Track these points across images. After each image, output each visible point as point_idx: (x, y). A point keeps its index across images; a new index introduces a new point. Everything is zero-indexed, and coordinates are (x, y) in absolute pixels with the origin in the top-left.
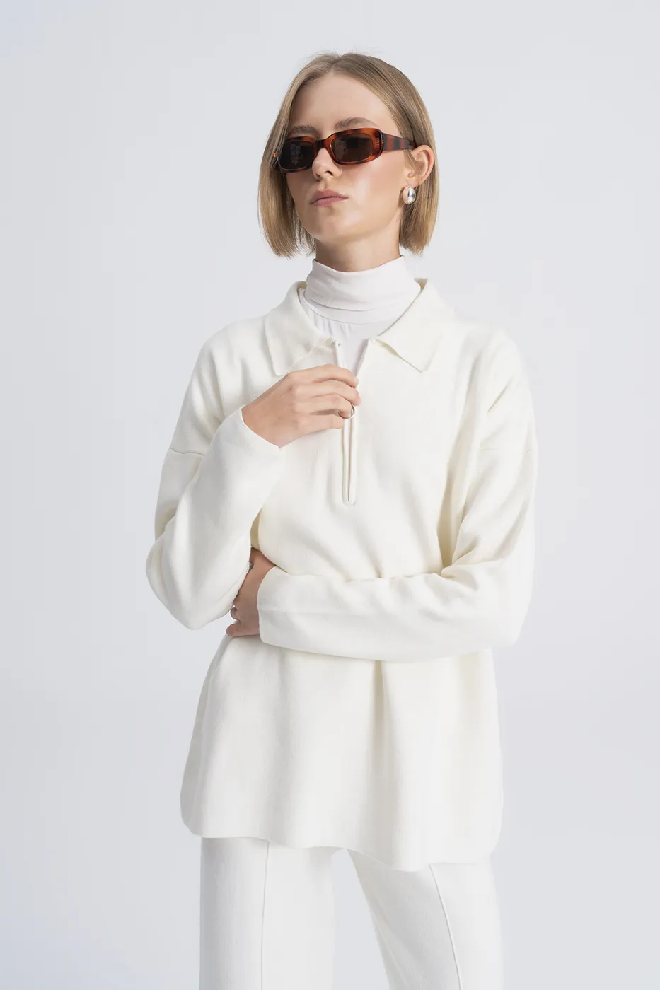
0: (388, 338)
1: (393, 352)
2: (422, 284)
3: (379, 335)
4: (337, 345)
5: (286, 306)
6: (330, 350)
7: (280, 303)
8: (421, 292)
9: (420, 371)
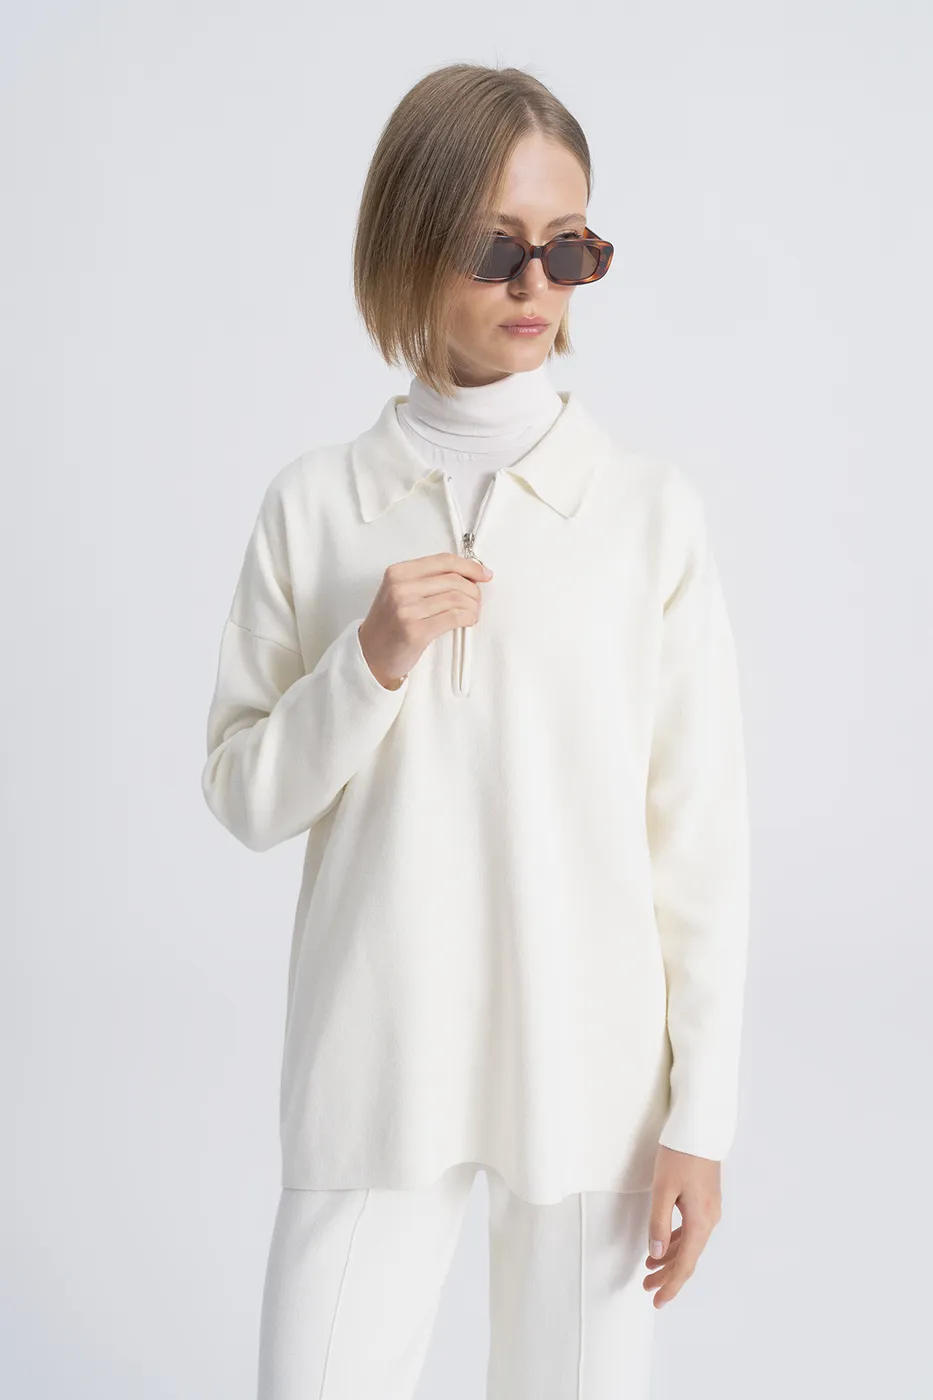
0: (521, 470)
1: (529, 490)
2: (565, 399)
3: (512, 466)
4: (445, 479)
5: (381, 427)
6: (435, 486)
7: (374, 423)
8: (563, 411)
9: (566, 518)
